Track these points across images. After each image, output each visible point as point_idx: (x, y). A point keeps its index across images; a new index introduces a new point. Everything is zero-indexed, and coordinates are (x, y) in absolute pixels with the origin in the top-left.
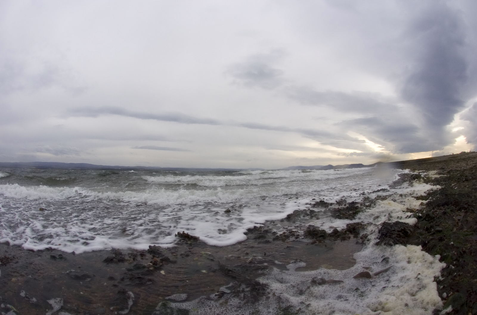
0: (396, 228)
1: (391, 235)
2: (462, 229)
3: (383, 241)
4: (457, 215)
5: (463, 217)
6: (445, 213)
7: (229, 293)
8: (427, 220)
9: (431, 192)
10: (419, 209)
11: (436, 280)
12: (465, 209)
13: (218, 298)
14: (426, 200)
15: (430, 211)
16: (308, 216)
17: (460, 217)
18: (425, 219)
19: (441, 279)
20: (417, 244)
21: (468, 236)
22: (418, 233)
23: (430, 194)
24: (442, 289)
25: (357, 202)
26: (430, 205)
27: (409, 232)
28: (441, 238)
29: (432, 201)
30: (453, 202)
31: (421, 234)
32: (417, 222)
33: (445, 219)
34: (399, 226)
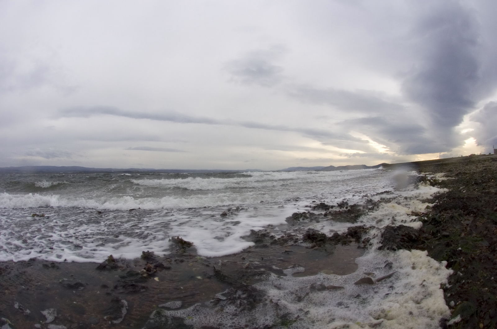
0: (400, 232)
1: (394, 239)
2: (470, 234)
3: (386, 245)
4: (465, 220)
5: (472, 222)
6: (452, 218)
7: (224, 300)
9: (438, 195)
10: (425, 213)
11: (442, 287)
12: (474, 213)
13: (213, 305)
14: (432, 203)
15: (436, 215)
16: (308, 219)
17: (469, 221)
18: (430, 223)
19: (448, 286)
20: (423, 249)
21: (477, 242)
22: (423, 238)
23: (437, 197)
24: (449, 297)
25: (359, 205)
26: (436, 209)
27: (414, 236)
28: (448, 243)
29: (438, 204)
30: (461, 206)
31: (427, 239)
32: (422, 226)
33: (452, 223)
34: (403, 230)
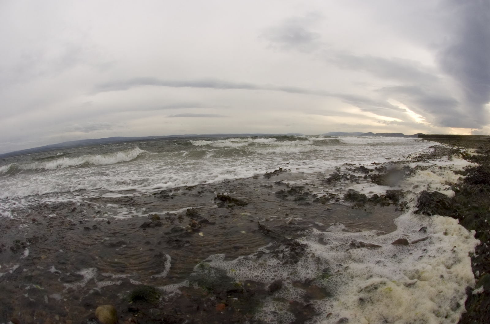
0: (435, 199)
1: (430, 204)
3: (422, 210)
6: (481, 191)
8: (464, 195)
9: (470, 168)
11: (470, 256)
14: (464, 176)
15: (468, 186)
18: (462, 193)
19: (475, 255)
20: (455, 217)
22: (455, 207)
23: (468, 170)
24: (475, 267)
26: (467, 181)
27: (447, 203)
29: (470, 177)
31: (459, 209)
32: (454, 195)
33: (482, 196)
34: (438, 196)
